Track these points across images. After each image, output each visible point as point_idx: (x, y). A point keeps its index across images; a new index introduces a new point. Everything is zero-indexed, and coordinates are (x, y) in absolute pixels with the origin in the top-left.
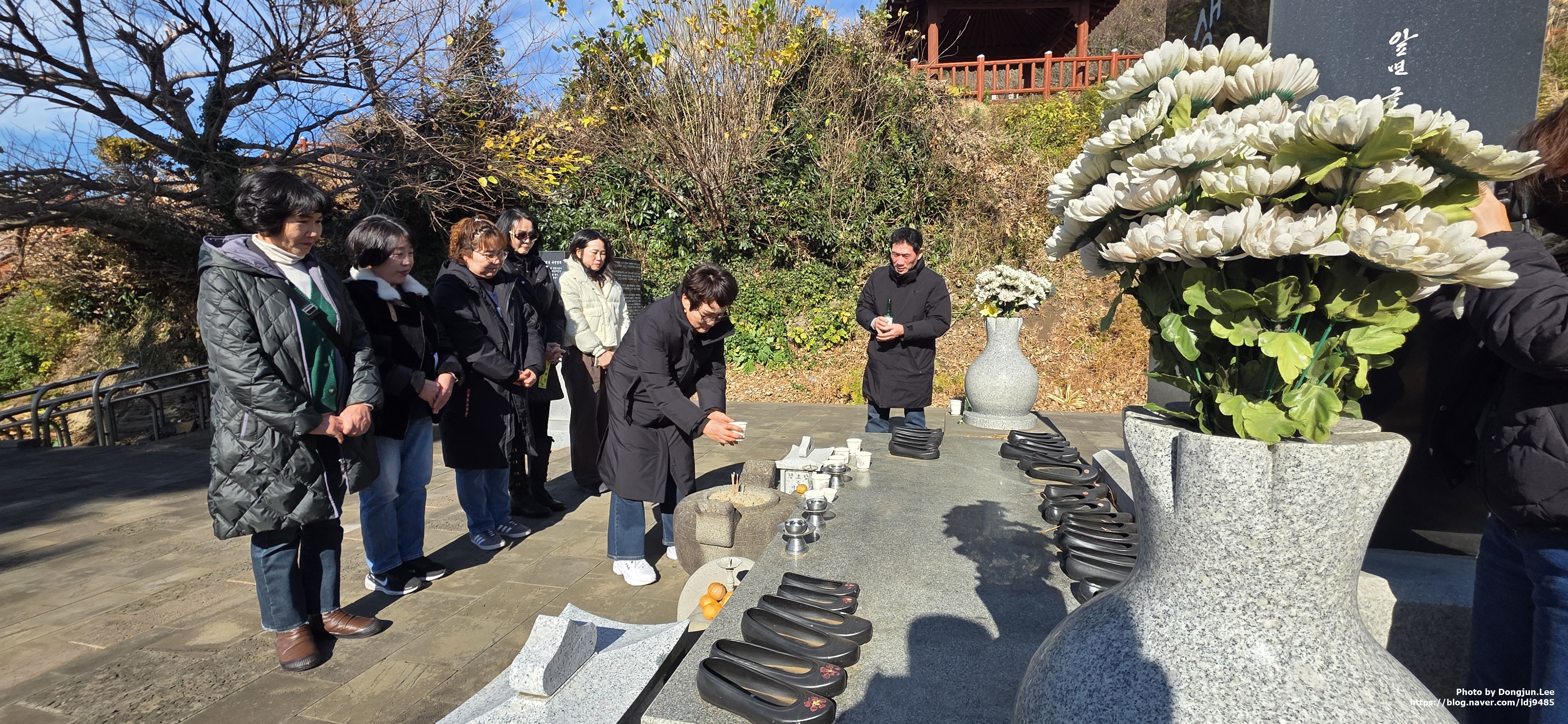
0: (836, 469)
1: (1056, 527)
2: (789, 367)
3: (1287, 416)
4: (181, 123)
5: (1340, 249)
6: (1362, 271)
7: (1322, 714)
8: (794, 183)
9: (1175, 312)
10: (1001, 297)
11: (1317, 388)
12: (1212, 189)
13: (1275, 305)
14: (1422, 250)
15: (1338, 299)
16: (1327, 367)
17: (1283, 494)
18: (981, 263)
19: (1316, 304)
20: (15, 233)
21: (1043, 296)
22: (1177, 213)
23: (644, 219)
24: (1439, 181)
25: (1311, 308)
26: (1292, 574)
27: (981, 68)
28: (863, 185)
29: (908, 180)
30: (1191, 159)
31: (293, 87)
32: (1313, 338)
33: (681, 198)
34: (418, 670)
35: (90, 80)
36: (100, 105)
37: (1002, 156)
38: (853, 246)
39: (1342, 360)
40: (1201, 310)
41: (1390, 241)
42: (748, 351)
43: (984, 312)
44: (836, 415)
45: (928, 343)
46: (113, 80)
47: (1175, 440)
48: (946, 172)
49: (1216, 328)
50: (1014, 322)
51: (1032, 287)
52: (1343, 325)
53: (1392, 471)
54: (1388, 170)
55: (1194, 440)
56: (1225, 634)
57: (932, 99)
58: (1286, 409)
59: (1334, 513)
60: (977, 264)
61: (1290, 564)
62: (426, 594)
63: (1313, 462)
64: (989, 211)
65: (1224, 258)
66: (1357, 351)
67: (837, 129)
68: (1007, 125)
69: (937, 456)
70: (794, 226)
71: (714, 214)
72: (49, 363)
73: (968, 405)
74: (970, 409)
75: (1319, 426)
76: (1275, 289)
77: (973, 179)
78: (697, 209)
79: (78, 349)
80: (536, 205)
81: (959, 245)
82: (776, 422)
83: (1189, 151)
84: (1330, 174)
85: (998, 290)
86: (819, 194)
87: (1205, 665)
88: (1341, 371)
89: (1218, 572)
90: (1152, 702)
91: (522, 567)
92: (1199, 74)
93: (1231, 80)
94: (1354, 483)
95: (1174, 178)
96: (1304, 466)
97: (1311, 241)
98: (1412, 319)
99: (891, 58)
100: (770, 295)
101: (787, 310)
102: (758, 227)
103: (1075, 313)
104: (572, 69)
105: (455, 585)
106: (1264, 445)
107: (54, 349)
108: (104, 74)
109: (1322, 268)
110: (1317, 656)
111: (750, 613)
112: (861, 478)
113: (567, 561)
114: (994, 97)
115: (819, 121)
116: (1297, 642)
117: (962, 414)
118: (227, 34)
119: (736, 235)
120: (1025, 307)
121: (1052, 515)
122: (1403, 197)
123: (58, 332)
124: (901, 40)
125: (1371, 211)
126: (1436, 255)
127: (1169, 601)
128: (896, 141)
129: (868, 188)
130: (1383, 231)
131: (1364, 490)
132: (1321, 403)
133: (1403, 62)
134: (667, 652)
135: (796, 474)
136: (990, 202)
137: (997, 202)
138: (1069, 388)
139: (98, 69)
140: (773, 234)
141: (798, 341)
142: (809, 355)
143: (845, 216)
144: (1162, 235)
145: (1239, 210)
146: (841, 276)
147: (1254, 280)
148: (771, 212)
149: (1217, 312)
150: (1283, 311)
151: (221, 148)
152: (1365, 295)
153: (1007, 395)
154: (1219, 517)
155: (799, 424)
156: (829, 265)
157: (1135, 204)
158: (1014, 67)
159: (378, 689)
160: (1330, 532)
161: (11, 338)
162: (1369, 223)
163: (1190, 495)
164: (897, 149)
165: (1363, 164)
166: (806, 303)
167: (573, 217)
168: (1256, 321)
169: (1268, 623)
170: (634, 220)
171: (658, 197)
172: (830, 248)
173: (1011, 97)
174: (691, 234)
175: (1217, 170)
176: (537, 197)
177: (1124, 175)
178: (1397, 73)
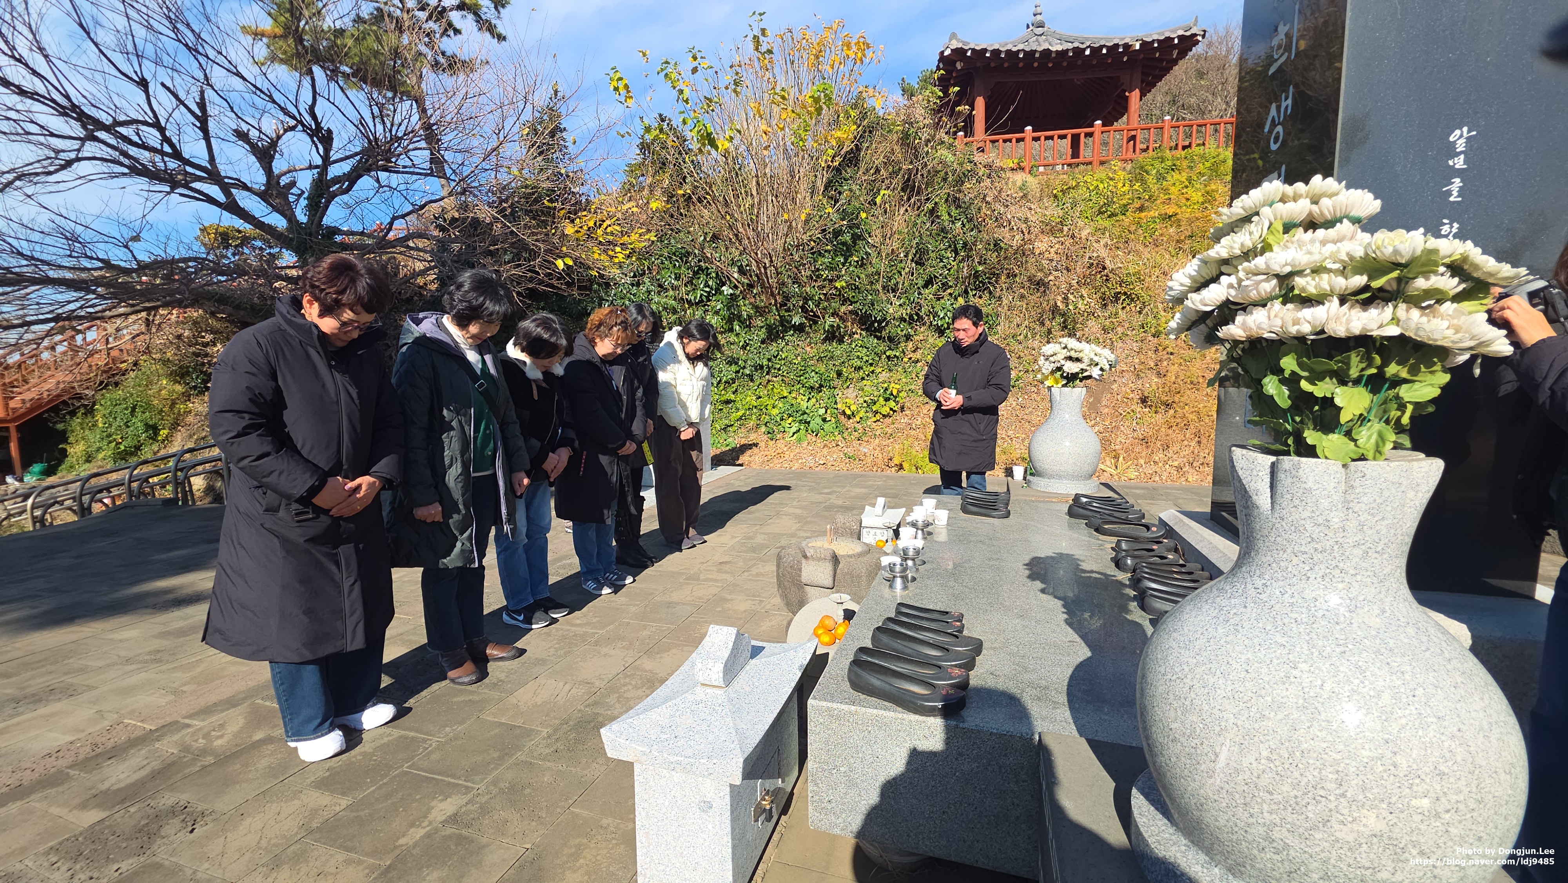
0: (920, 524)
1: (1129, 575)
2: (839, 437)
3: (1356, 445)
4: (286, 211)
5: (1393, 331)
6: (1410, 345)
7: (1378, 641)
8: (846, 260)
9: (1273, 374)
10: (1065, 368)
11: (1377, 426)
12: (1303, 289)
13: (1349, 369)
14: (1450, 332)
15: (1393, 365)
16: (1385, 411)
17: (1353, 496)
18: (1029, 336)
19: (1377, 368)
20: (144, 314)
21: (1107, 367)
22: (1276, 306)
23: (701, 295)
24: (1463, 286)
25: (1373, 371)
26: (1358, 552)
27: (1028, 139)
28: (912, 260)
29: (957, 253)
30: (1288, 269)
31: (395, 179)
32: (1374, 391)
33: (736, 275)
34: (568, 687)
35: (214, 176)
36: (221, 197)
37: (1052, 229)
38: (902, 319)
39: (1396, 406)
40: (1293, 373)
41: (1427, 327)
42: (800, 422)
43: (1048, 383)
44: (891, 482)
45: (992, 411)
46: (235, 176)
47: (1273, 464)
48: (995, 245)
49: (1305, 385)
50: (1078, 392)
51: (1096, 359)
52: (1397, 382)
53: (1431, 481)
54: (1427, 279)
55: (1289, 462)
56: (1309, 595)
57: (981, 174)
58: (1355, 441)
59: (1389, 508)
60: (1026, 337)
61: (1357, 545)
62: (557, 629)
63: (1374, 474)
64: (1038, 284)
65: (1312, 337)
66: (1406, 399)
67: (887, 206)
68: (1055, 196)
69: (1007, 515)
70: (845, 301)
71: (767, 289)
72: (166, 432)
73: (1032, 472)
74: (1031, 474)
75: (1378, 451)
76: (1349, 357)
77: (1022, 252)
78: (751, 286)
79: (190, 419)
80: (599, 285)
81: (1007, 318)
82: (835, 489)
83: (1286, 264)
84: (1388, 281)
85: (1063, 362)
86: (870, 270)
87: (1295, 615)
88: (1394, 414)
89: (1305, 553)
90: (1256, 640)
91: (633, 609)
92: (1291, 205)
93: (1315, 208)
94: (1403, 489)
95: (1274, 282)
96: (1368, 477)
97: (1374, 326)
98: (1446, 378)
99: (942, 134)
100: (821, 368)
101: (836, 382)
102: (810, 303)
103: (1125, 385)
104: (634, 155)
105: (579, 622)
106: (1339, 464)
107: (170, 419)
108: (224, 169)
109: (1382, 344)
110: (1375, 607)
111: (878, 628)
112: (940, 533)
113: (670, 605)
114: (1041, 169)
115: (869, 198)
116: (1361, 598)
117: (1025, 478)
118: (329, 131)
119: (788, 310)
120: (1090, 377)
121: (1126, 564)
122: (1439, 297)
123: (174, 403)
124: (951, 116)
125: (1418, 306)
126: (1459, 336)
127: (1267, 577)
128: (945, 217)
129: (917, 263)
130: (1424, 319)
131: (1411, 494)
132: (1381, 437)
133: (1462, 157)
134: (806, 663)
135: (872, 531)
136: (1040, 275)
137: (1047, 275)
138: (1121, 459)
139: (220, 167)
140: (824, 309)
141: (848, 412)
142: (858, 426)
143: (894, 291)
144: (1266, 320)
145: (1323, 304)
146: (890, 349)
147: (1333, 352)
148: (822, 288)
149: (1305, 374)
150: (1354, 373)
151: (323, 235)
152: (1412, 361)
153: (1071, 461)
154: (1306, 514)
155: (857, 490)
156: (879, 338)
157: (1244, 299)
158: (1062, 137)
159: (539, 700)
160: (1386, 522)
161: (134, 409)
162: (1415, 313)
163: (1284, 501)
164: (946, 224)
165: (1411, 276)
166: (856, 376)
167: (634, 295)
168: (1334, 380)
169: (1341, 586)
170: (691, 297)
171: (714, 275)
172: (880, 322)
173: (1059, 168)
174: (746, 310)
175: (1306, 276)
176: (601, 276)
177: (1233, 277)
178: (1457, 166)
